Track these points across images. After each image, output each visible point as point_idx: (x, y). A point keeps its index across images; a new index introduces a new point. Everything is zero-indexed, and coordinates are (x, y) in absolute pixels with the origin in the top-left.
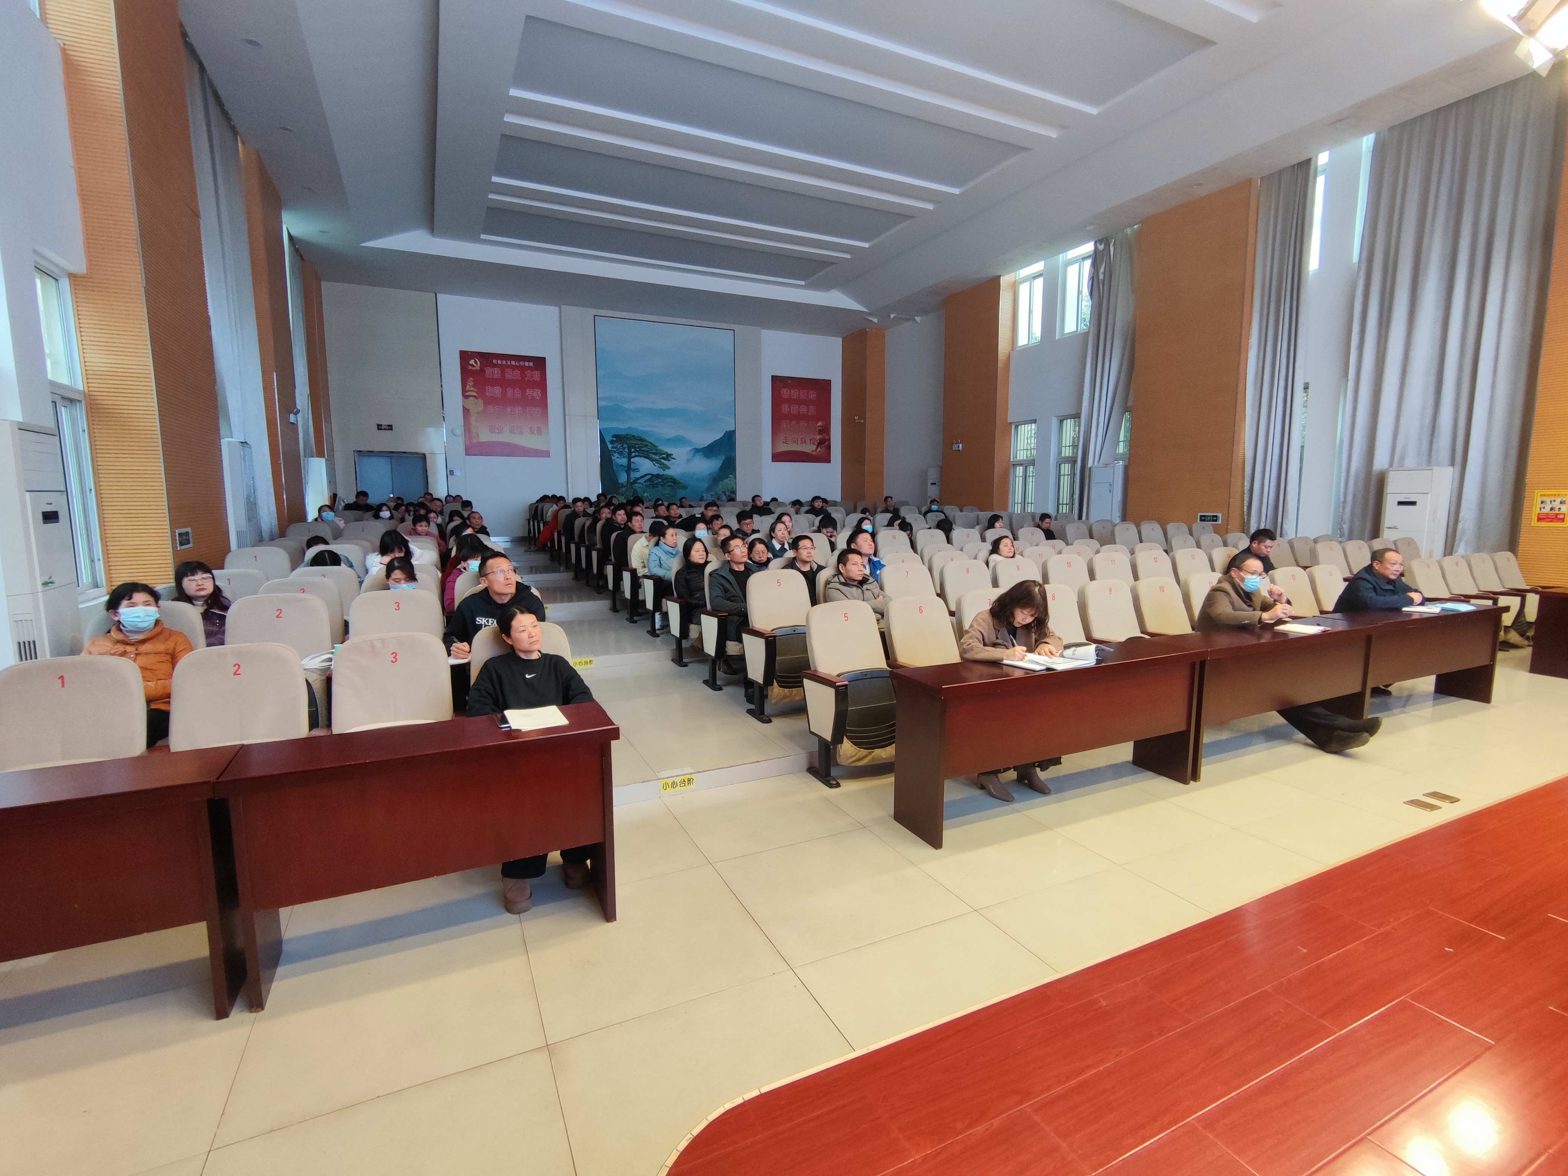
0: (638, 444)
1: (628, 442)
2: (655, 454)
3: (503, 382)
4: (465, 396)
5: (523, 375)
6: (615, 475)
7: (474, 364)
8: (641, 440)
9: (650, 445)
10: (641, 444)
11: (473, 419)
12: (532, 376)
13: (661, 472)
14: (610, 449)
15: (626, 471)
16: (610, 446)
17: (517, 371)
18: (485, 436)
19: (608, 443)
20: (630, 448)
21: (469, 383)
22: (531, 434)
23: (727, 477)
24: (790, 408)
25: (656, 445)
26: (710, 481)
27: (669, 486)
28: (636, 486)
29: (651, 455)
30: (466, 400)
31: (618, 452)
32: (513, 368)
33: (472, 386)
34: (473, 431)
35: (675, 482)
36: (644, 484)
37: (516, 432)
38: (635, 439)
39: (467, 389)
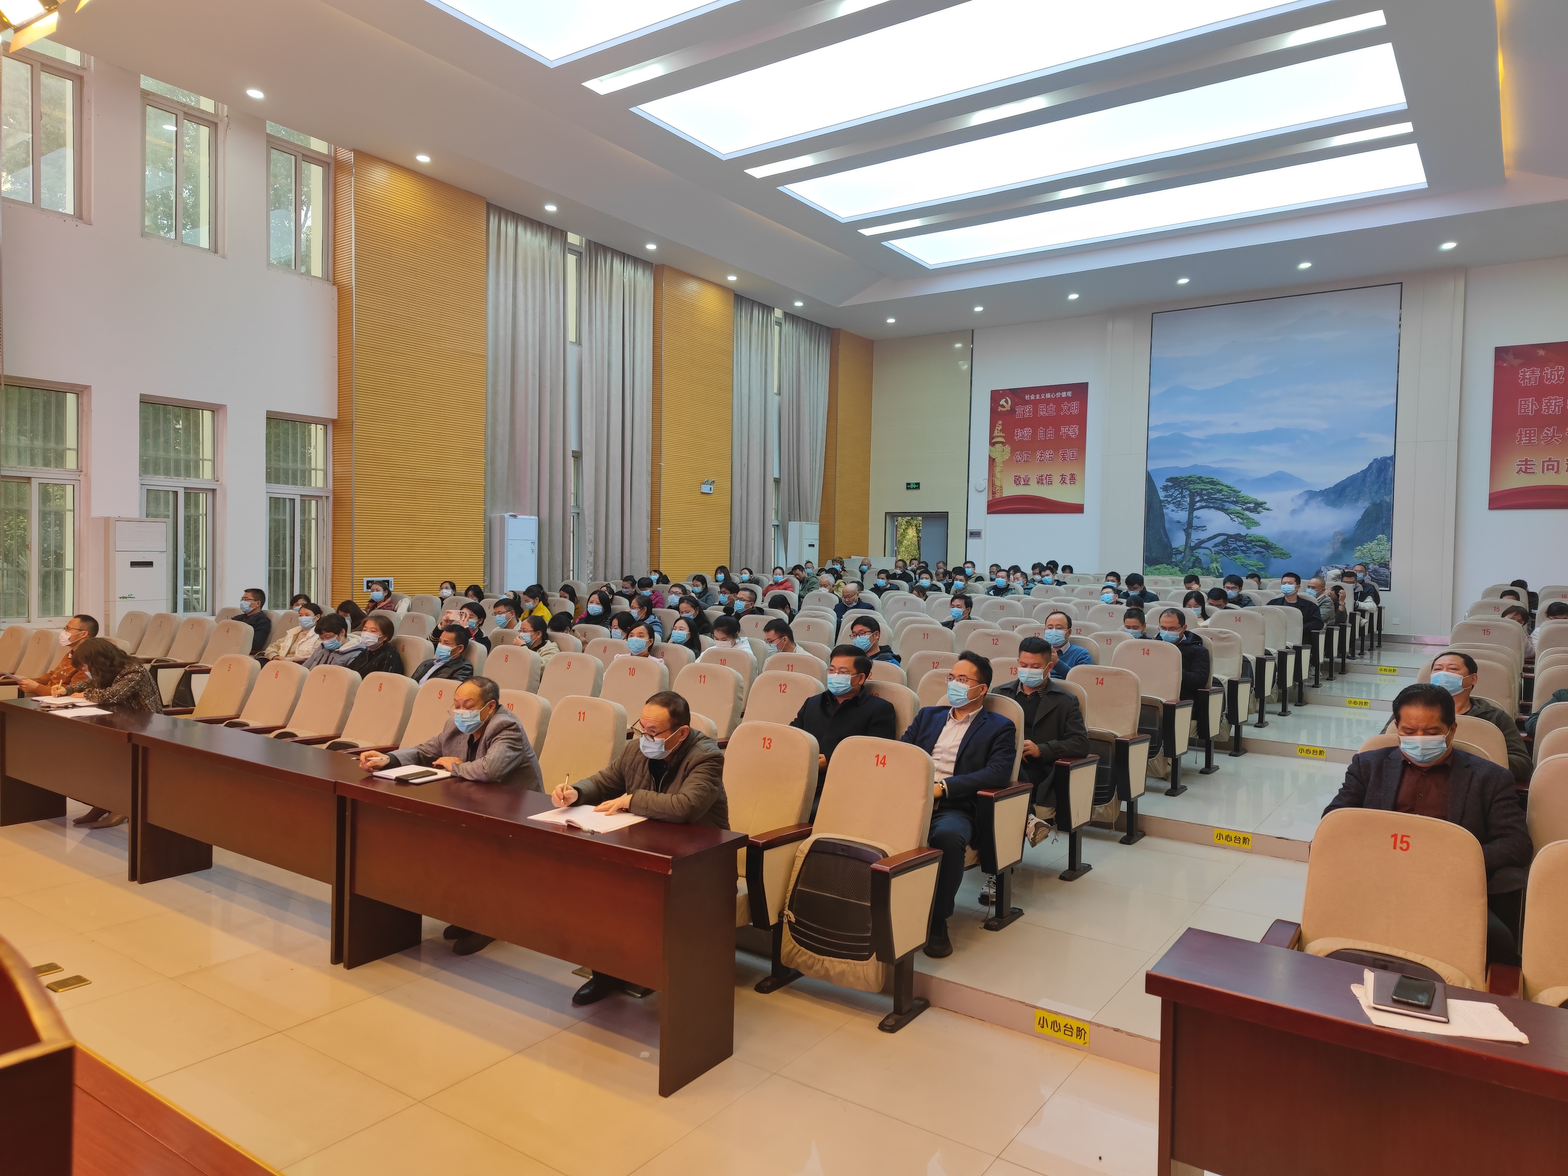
0: (1206, 490)
1: (1191, 487)
2: (1235, 503)
3: (1034, 422)
4: (992, 444)
6: (1167, 537)
8: (1212, 483)
9: (1226, 489)
10: (1211, 489)
11: (998, 469)
12: (1069, 410)
13: (1243, 531)
14: (1162, 498)
15: (1184, 530)
16: (1162, 494)
17: (1051, 405)
18: (1010, 490)
19: (1160, 491)
20: (1192, 495)
21: (997, 428)
22: (1063, 481)
23: (1372, 538)
24: (1540, 403)
25: (1237, 489)
26: (1338, 545)
27: (1256, 553)
28: (1200, 553)
29: (1227, 505)
30: (993, 449)
31: (1173, 503)
32: (1047, 401)
33: (1000, 431)
34: (998, 483)
35: (1267, 546)
36: (1213, 549)
37: (1044, 481)
38: (1203, 482)
39: (994, 435)
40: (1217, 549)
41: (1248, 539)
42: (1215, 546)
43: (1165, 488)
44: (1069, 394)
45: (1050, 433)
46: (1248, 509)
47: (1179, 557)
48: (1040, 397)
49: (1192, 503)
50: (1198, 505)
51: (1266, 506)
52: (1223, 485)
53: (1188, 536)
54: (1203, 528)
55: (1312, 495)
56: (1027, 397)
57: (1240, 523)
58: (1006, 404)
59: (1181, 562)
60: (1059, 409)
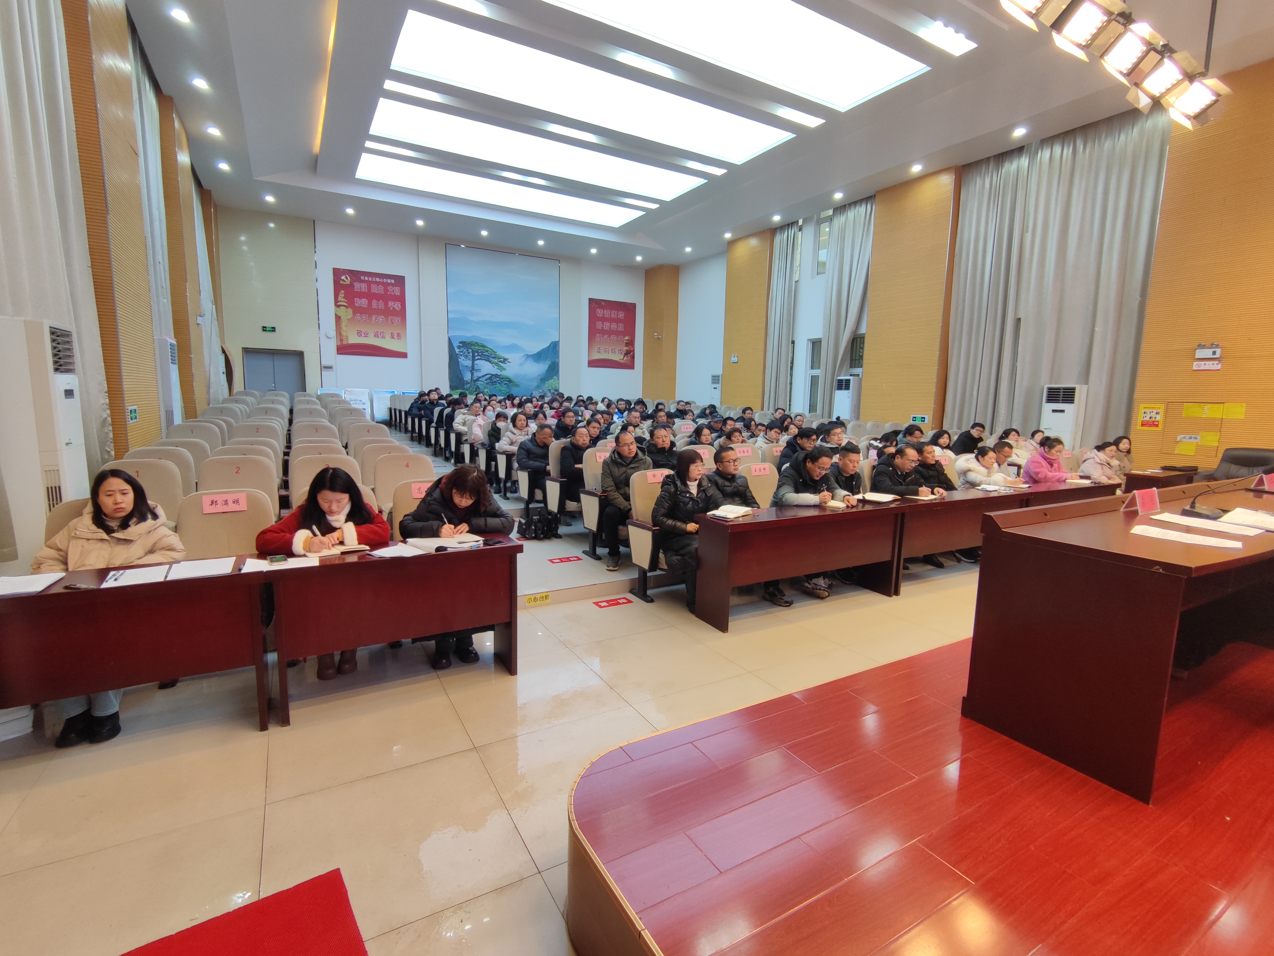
0: (480, 350)
1: (472, 347)
2: (495, 358)
3: (370, 296)
4: (337, 306)
6: (462, 375)
8: (483, 346)
9: (490, 350)
10: (483, 349)
11: (344, 324)
12: (393, 292)
13: (499, 373)
14: (457, 353)
15: (470, 371)
16: (457, 350)
17: (380, 286)
18: (354, 339)
19: (455, 348)
20: (473, 352)
21: (340, 295)
22: (392, 337)
23: (552, 378)
24: (603, 324)
25: (495, 351)
26: (539, 381)
27: (505, 384)
28: (479, 383)
29: (491, 359)
30: (338, 309)
31: (464, 356)
32: (378, 283)
33: (343, 297)
34: (344, 334)
35: (510, 381)
36: (485, 382)
37: (379, 336)
38: (478, 345)
39: (339, 300)
40: (487, 381)
41: (501, 377)
42: (486, 380)
43: (459, 347)
44: (393, 281)
45: (381, 305)
46: (501, 362)
47: (468, 386)
48: (372, 279)
49: (474, 357)
50: (477, 358)
51: (509, 360)
52: (488, 348)
53: (472, 374)
54: (479, 370)
55: (528, 356)
56: (362, 278)
57: (497, 368)
58: (346, 280)
59: (469, 388)
60: (386, 290)
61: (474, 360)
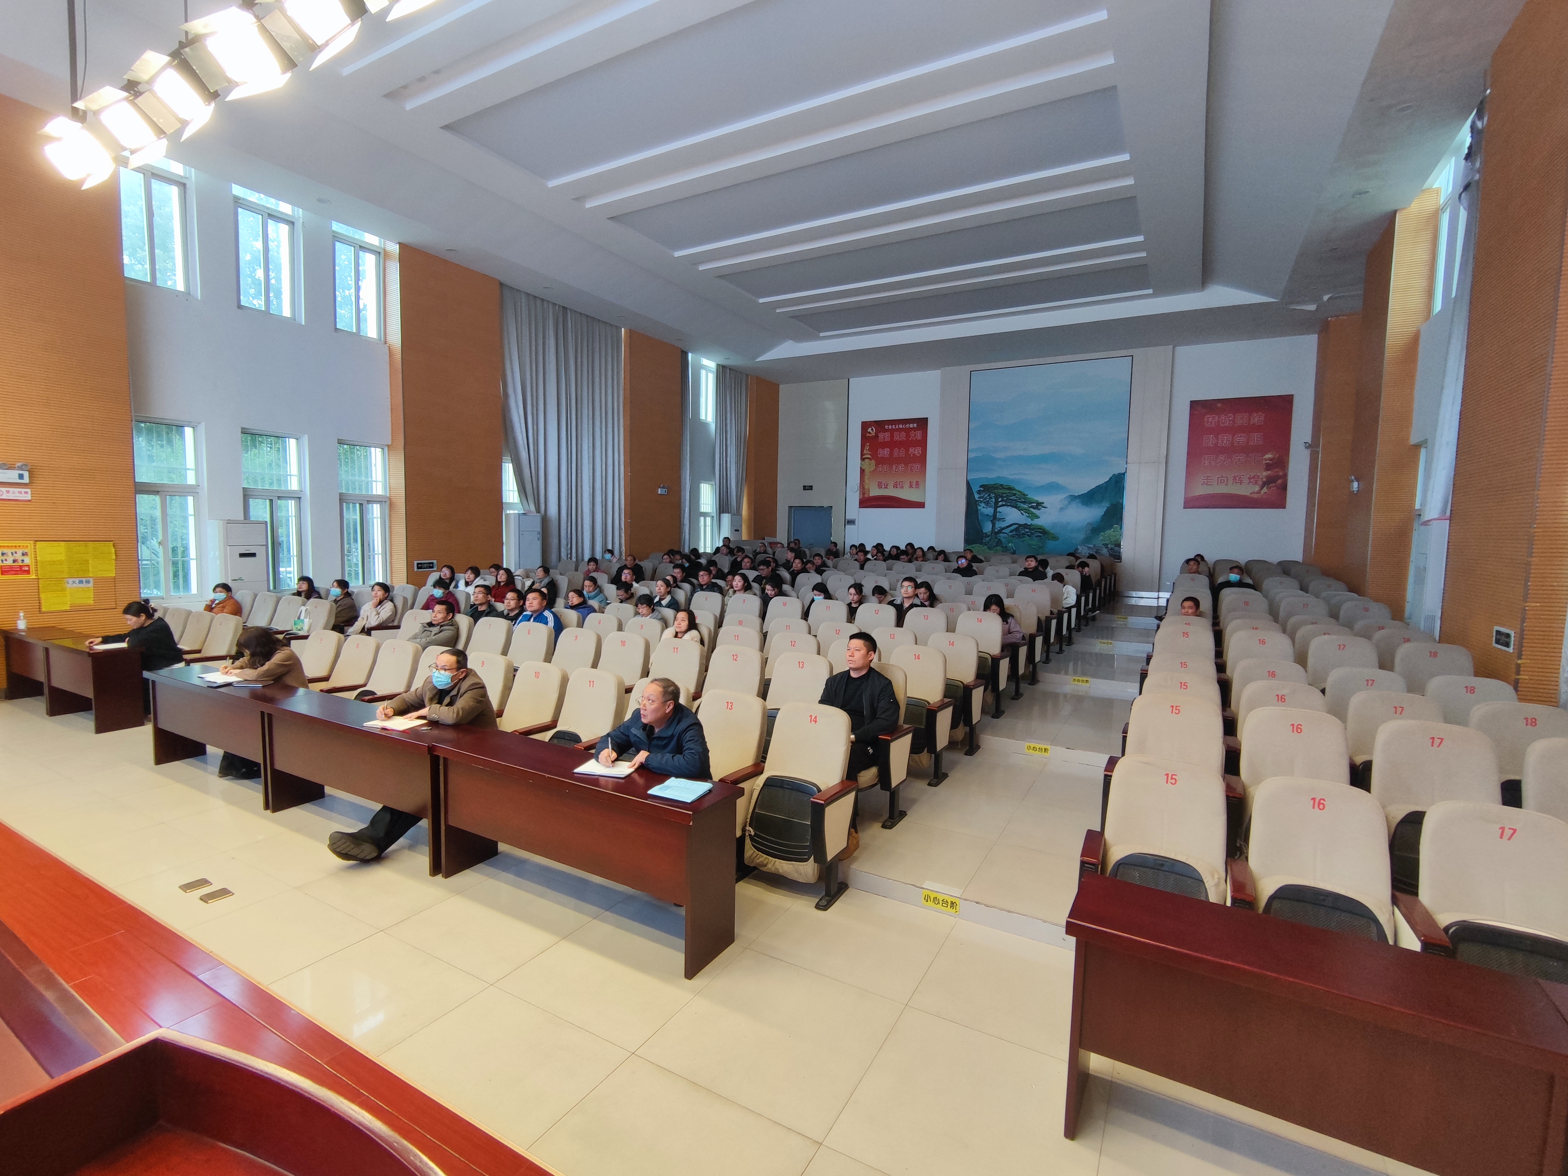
0: (1005, 493)
1: (996, 491)
2: (1024, 503)
3: (892, 445)
4: (863, 459)
5: (908, 436)
6: (980, 525)
7: (871, 432)
8: (1010, 489)
9: (1018, 493)
10: (1009, 493)
11: (866, 477)
12: (915, 436)
13: (1029, 521)
14: (977, 499)
15: (991, 521)
16: (977, 496)
17: (903, 433)
18: (875, 492)
19: (975, 494)
20: (997, 497)
21: (866, 448)
22: (911, 486)
23: (1110, 527)
24: (1217, 439)
25: (1025, 493)
26: (1089, 531)
27: (1037, 537)
28: (1001, 536)
29: (1019, 504)
30: (863, 462)
31: (984, 502)
32: (900, 430)
33: (868, 450)
34: (866, 487)
35: (1044, 532)
36: (1010, 534)
37: (898, 486)
38: (1004, 488)
39: (864, 453)
41: (1032, 527)
42: (1011, 532)
43: (979, 492)
44: (915, 425)
45: (902, 452)
46: (1032, 507)
47: (988, 539)
48: (896, 427)
49: (996, 502)
50: (1000, 503)
51: (1044, 505)
52: (1016, 490)
53: (993, 525)
54: (1003, 520)
55: (1073, 498)
56: (886, 427)
57: (1027, 516)
58: (872, 431)
59: (988, 543)
61: (996, 507)
